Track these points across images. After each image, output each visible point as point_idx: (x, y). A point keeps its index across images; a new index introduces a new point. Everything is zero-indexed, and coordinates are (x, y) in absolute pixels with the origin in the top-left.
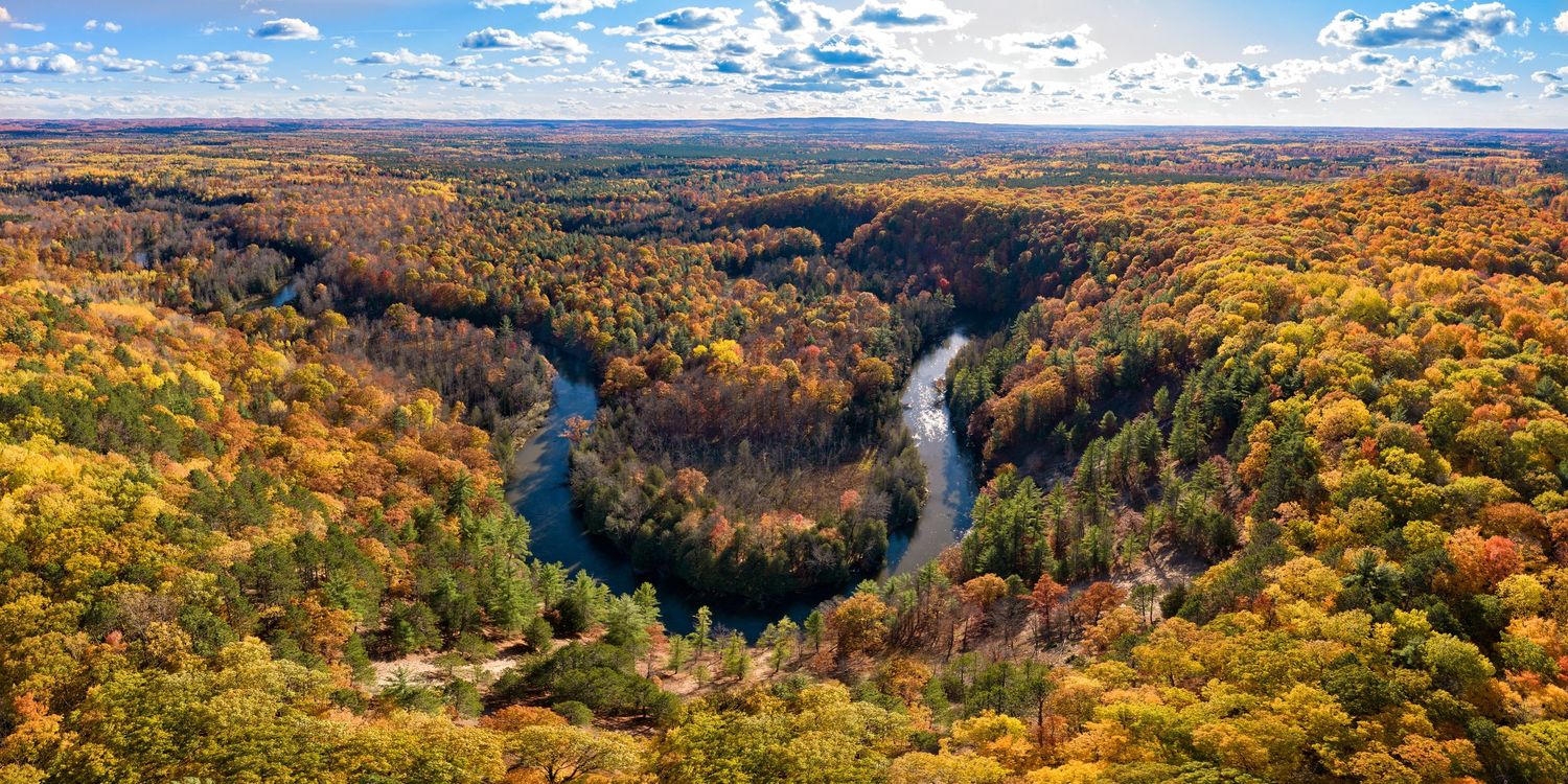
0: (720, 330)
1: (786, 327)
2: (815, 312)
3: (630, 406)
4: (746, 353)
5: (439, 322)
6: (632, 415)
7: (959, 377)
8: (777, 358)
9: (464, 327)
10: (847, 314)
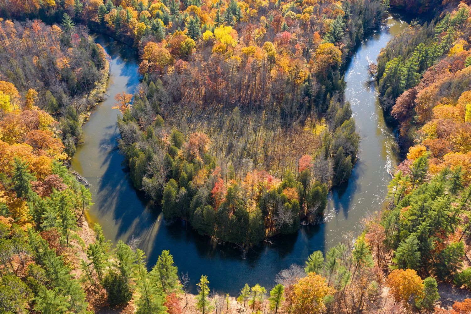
0: (222, 18)
1: (267, 17)
2: (289, 5)
3: (159, 81)
4: (240, 37)
5: (18, 23)
6: (160, 88)
7: (390, 65)
8: (261, 42)
9: (38, 25)
10: (311, 8)
